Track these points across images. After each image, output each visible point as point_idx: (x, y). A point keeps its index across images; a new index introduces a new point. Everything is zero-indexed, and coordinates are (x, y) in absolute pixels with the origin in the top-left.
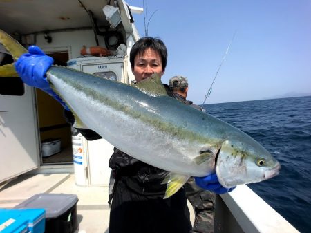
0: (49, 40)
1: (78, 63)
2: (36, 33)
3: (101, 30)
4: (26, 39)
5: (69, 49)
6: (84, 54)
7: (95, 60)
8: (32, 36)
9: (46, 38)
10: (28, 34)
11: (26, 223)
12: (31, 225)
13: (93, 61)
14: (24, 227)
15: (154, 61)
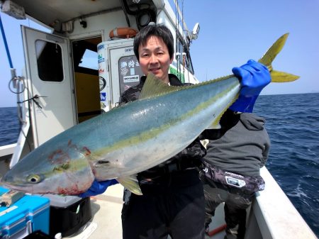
0: (84, 24)
1: (106, 47)
2: (74, 20)
3: (132, 10)
4: (65, 27)
5: (102, 33)
6: (112, 37)
7: (122, 43)
8: (71, 22)
9: (81, 23)
10: (67, 22)
11: (26, 212)
12: (31, 214)
13: (120, 44)
14: (23, 215)
15: (158, 49)
